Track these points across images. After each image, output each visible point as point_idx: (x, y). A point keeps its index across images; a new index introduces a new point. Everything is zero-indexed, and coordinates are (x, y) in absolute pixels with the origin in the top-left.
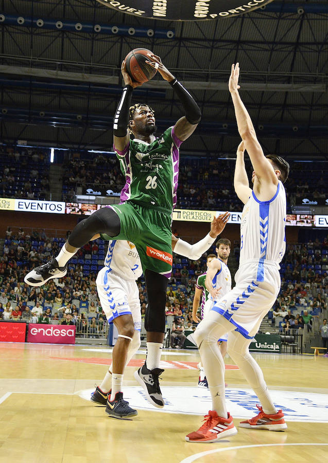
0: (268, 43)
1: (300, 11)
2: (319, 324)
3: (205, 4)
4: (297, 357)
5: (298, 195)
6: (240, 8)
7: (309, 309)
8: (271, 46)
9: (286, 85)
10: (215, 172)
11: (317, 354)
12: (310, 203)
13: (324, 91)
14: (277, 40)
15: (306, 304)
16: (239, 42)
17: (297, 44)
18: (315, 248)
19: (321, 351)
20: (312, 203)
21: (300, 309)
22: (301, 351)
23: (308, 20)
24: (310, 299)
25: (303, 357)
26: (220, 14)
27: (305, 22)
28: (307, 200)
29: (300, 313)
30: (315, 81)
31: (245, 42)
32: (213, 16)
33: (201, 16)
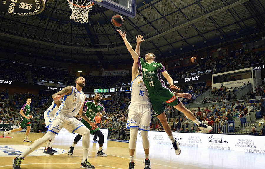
0: (36, 27)
1: (48, 19)
2: (42, 122)
3: (12, 9)
4: (33, 133)
5: (41, 79)
6: (25, 13)
7: (39, 117)
8: (37, 28)
9: (41, 42)
10: (11, 67)
11: (40, 132)
12: (44, 81)
13: (53, 46)
14: (39, 26)
15: (38, 115)
16: (25, 24)
17: (46, 29)
18: (44, 96)
19: (41, 131)
20: (45, 81)
21: (36, 117)
22: (34, 131)
23: (51, 22)
24: (40, 113)
25: (35, 133)
26: (18, 14)
27: (49, 23)
28: (43, 80)
29: (36, 118)
30: (51, 42)
31: (27, 24)
32: (15, 14)
33: (10, 13)
